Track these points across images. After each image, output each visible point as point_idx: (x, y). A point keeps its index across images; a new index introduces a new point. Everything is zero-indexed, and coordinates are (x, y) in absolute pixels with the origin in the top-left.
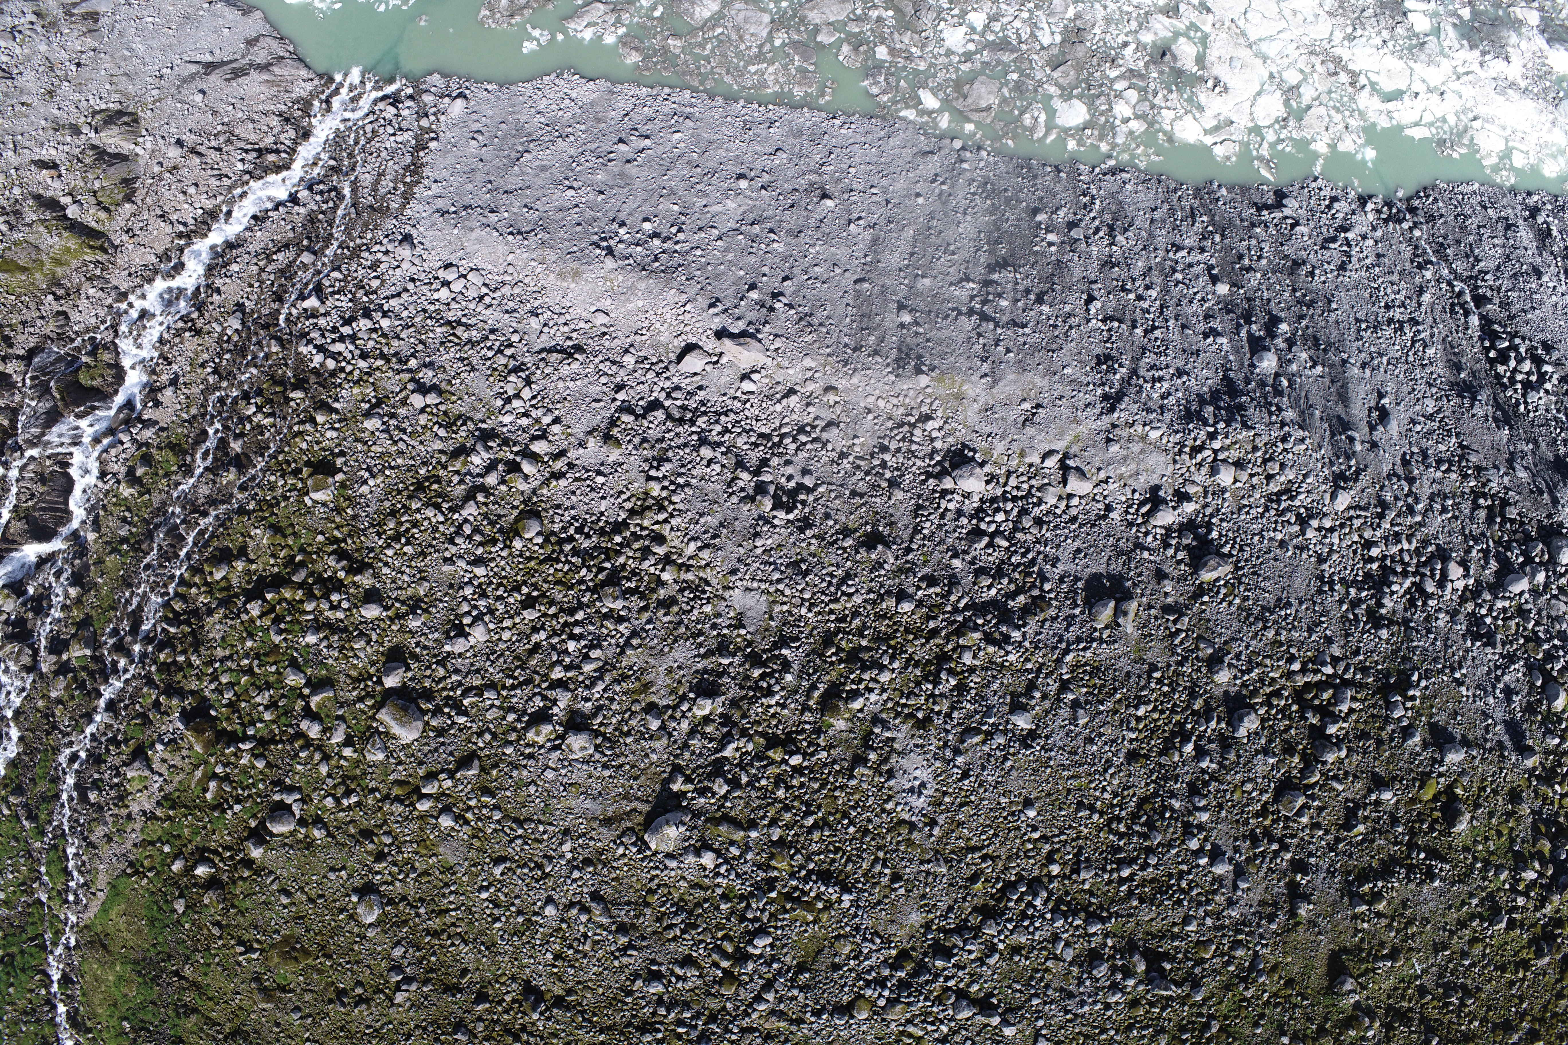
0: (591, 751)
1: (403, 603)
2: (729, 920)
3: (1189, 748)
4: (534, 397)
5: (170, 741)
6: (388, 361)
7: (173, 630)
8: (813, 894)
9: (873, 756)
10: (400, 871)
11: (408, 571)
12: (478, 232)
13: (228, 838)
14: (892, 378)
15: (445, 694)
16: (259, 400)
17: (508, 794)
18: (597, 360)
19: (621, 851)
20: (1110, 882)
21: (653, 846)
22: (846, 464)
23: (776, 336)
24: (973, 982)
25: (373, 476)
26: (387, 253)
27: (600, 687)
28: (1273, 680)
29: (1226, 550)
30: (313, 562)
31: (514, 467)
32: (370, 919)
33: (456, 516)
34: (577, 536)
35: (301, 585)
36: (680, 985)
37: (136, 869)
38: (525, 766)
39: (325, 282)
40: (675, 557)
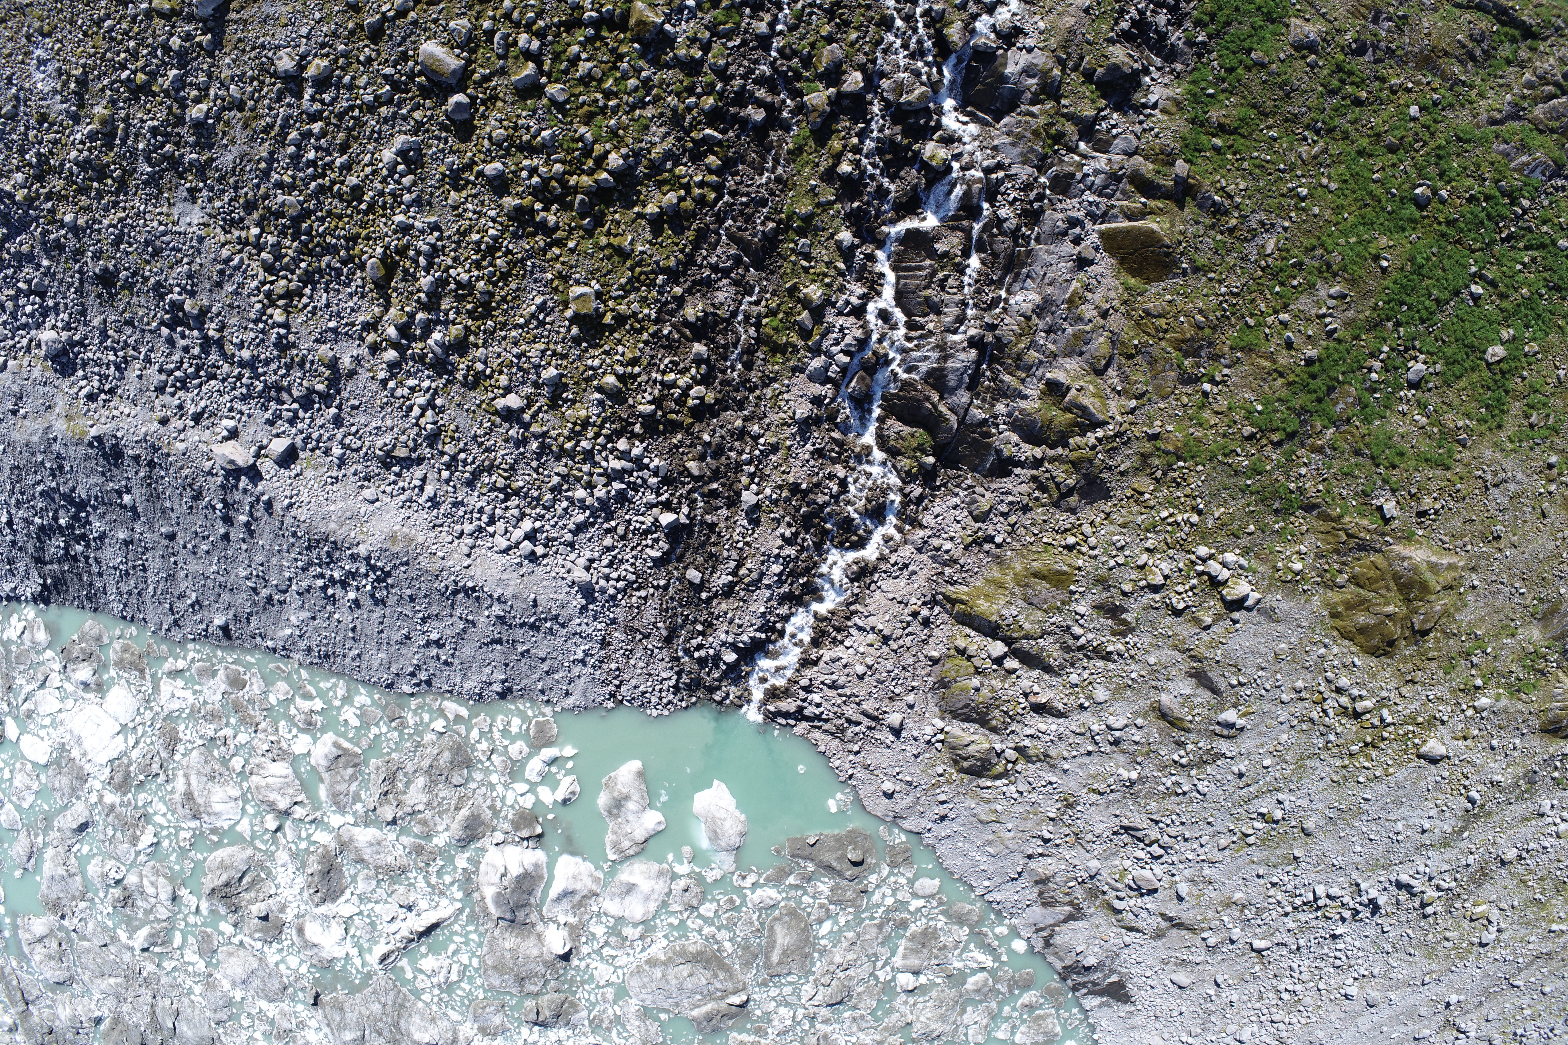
1: (468, 182)
6: (562, 448)
9: (73, 86)
11: (470, 215)
14: (119, 435)
18: (364, 450)
22: (143, 352)
23: (212, 475)
25: (533, 316)
27: (281, 121)
30: (573, 219)
31: (406, 334)
33: (438, 276)
34: (339, 266)
35: (576, 191)
38: (326, 36)
39: (664, 545)
40: (254, 251)
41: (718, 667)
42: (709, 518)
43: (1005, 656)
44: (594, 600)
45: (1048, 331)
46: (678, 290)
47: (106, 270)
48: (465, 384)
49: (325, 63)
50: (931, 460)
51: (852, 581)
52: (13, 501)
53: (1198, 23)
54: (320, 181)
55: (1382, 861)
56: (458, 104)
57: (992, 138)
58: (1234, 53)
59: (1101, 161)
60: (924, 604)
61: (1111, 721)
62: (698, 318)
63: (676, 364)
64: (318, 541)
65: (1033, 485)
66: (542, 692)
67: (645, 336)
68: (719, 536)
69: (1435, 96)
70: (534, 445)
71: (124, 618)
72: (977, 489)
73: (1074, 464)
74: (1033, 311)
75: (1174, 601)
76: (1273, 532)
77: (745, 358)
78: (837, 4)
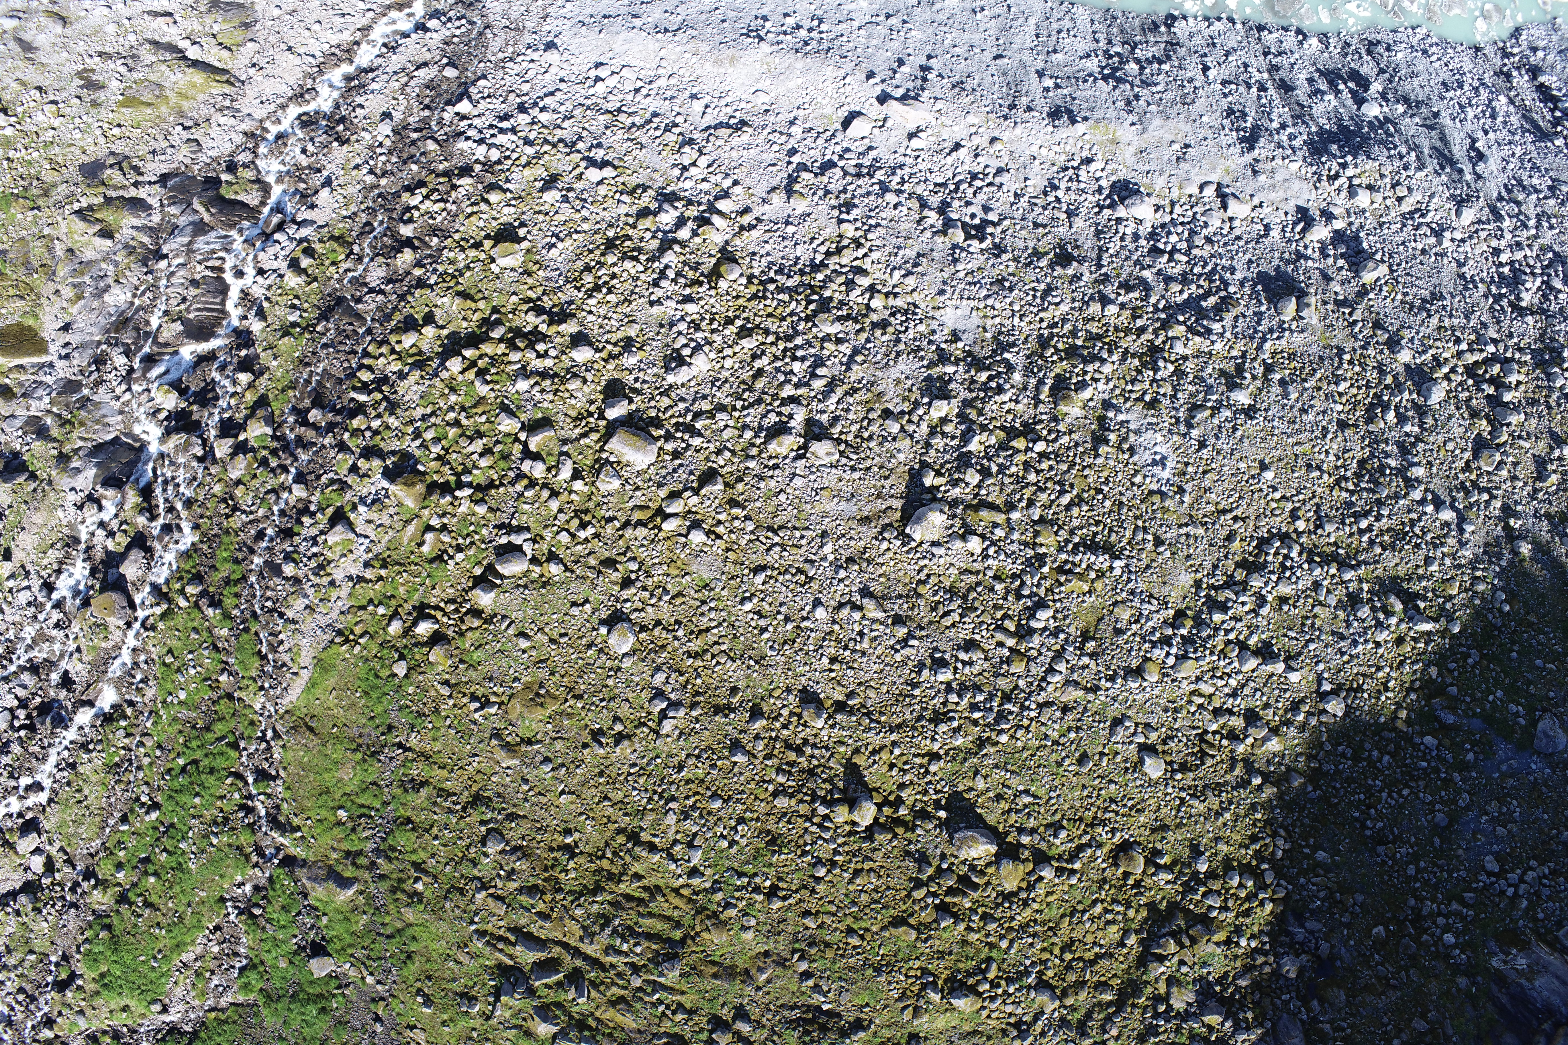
0: (837, 456)
1: (615, 344)
2: (1005, 599)
3: (1391, 416)
4: (709, 166)
5: (374, 502)
6: (554, 146)
7: (362, 398)
8: (1084, 566)
9: (1113, 437)
10: (652, 595)
11: (614, 316)
12: (625, 35)
13: (450, 591)
14: (1050, 128)
15: (674, 421)
16: (424, 191)
17: (758, 504)
18: (765, 133)
19: (885, 545)
20: (1351, 535)
21: (917, 537)
22: (1023, 202)
23: (936, 98)
24: (1251, 633)
25: (562, 239)
26: (532, 61)
27: (834, 398)
28: (1446, 359)
29: (1378, 257)
30: (510, 320)
31: (703, 221)
32: (626, 648)
33: (656, 264)
34: (778, 278)
35: (501, 340)
36: (967, 670)
37: (344, 636)
38: (772, 477)
39: (473, 90)
40: (879, 287)
42: (427, 113)
43: (188, 48)
44: (547, 44)
45: (103, 276)
46: (418, 272)
47: (1066, 267)
48: (647, 188)
49: (774, 450)
50: (225, 178)
51: (313, 89)
54: (790, 345)
57: (123, 421)
59: (35, 408)
62: (403, 253)
63: (432, 218)
64: (817, 53)
67: (457, 237)
68: (420, 102)
70: (580, 146)
72: (191, 162)
73: (104, 185)
74: (112, 288)
77: (367, 229)
78: (228, 516)
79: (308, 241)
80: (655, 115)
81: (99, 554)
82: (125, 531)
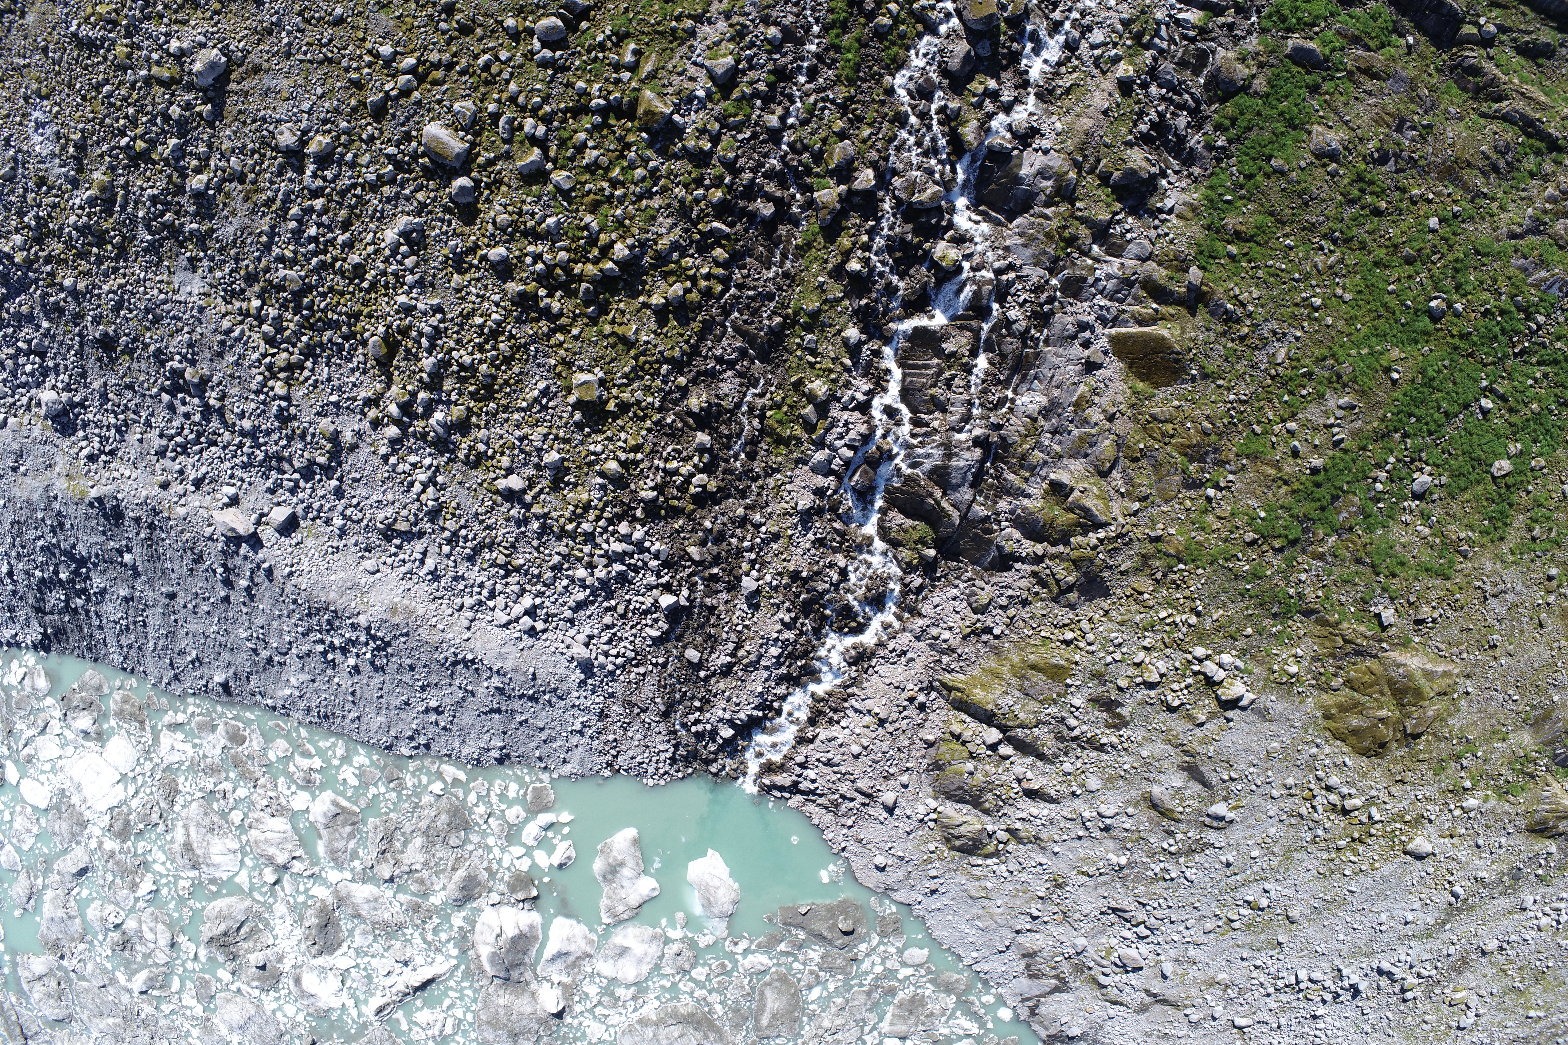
0: (277, 132)
1: (471, 266)
4: (412, 484)
9: (72, 150)
11: (474, 298)
12: (508, 666)
14: (120, 497)
15: (413, 175)
16: (693, 490)
17: (339, 85)
18: (365, 522)
19: (242, 46)
21: (217, 52)
22: (144, 416)
23: (213, 540)
25: (536, 400)
30: (577, 306)
31: (408, 412)
33: (441, 357)
34: (340, 340)
35: (580, 279)
38: (328, 112)
39: (663, 625)
40: (255, 323)
41: (714, 741)
42: (709, 601)
43: (1000, 742)
44: (592, 675)
45: (1054, 432)
46: (682, 380)
47: (106, 334)
48: (466, 463)
49: (327, 140)
50: (932, 552)
51: (850, 665)
52: (14, 553)
53: (1218, 127)
54: (322, 257)
55: (1364, 949)
56: (462, 188)
57: (1004, 238)
58: (1254, 159)
59: (1113, 266)
60: (921, 690)
61: (1103, 809)
62: (702, 409)
63: (679, 452)
64: (319, 610)
65: (1034, 581)
66: (540, 759)
68: (718, 617)
69: (1456, 209)
70: (535, 525)
71: (125, 669)
72: (977, 582)
73: (1074, 562)
74: (1040, 413)
75: (1169, 698)
76: (1270, 635)
77: (748, 449)
78: (851, 99)
79: (813, 442)
80: (471, 559)
81: (1006, 76)
82: (974, 95)
